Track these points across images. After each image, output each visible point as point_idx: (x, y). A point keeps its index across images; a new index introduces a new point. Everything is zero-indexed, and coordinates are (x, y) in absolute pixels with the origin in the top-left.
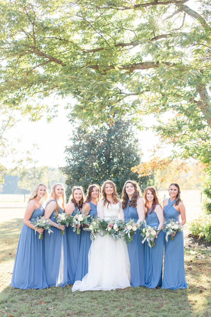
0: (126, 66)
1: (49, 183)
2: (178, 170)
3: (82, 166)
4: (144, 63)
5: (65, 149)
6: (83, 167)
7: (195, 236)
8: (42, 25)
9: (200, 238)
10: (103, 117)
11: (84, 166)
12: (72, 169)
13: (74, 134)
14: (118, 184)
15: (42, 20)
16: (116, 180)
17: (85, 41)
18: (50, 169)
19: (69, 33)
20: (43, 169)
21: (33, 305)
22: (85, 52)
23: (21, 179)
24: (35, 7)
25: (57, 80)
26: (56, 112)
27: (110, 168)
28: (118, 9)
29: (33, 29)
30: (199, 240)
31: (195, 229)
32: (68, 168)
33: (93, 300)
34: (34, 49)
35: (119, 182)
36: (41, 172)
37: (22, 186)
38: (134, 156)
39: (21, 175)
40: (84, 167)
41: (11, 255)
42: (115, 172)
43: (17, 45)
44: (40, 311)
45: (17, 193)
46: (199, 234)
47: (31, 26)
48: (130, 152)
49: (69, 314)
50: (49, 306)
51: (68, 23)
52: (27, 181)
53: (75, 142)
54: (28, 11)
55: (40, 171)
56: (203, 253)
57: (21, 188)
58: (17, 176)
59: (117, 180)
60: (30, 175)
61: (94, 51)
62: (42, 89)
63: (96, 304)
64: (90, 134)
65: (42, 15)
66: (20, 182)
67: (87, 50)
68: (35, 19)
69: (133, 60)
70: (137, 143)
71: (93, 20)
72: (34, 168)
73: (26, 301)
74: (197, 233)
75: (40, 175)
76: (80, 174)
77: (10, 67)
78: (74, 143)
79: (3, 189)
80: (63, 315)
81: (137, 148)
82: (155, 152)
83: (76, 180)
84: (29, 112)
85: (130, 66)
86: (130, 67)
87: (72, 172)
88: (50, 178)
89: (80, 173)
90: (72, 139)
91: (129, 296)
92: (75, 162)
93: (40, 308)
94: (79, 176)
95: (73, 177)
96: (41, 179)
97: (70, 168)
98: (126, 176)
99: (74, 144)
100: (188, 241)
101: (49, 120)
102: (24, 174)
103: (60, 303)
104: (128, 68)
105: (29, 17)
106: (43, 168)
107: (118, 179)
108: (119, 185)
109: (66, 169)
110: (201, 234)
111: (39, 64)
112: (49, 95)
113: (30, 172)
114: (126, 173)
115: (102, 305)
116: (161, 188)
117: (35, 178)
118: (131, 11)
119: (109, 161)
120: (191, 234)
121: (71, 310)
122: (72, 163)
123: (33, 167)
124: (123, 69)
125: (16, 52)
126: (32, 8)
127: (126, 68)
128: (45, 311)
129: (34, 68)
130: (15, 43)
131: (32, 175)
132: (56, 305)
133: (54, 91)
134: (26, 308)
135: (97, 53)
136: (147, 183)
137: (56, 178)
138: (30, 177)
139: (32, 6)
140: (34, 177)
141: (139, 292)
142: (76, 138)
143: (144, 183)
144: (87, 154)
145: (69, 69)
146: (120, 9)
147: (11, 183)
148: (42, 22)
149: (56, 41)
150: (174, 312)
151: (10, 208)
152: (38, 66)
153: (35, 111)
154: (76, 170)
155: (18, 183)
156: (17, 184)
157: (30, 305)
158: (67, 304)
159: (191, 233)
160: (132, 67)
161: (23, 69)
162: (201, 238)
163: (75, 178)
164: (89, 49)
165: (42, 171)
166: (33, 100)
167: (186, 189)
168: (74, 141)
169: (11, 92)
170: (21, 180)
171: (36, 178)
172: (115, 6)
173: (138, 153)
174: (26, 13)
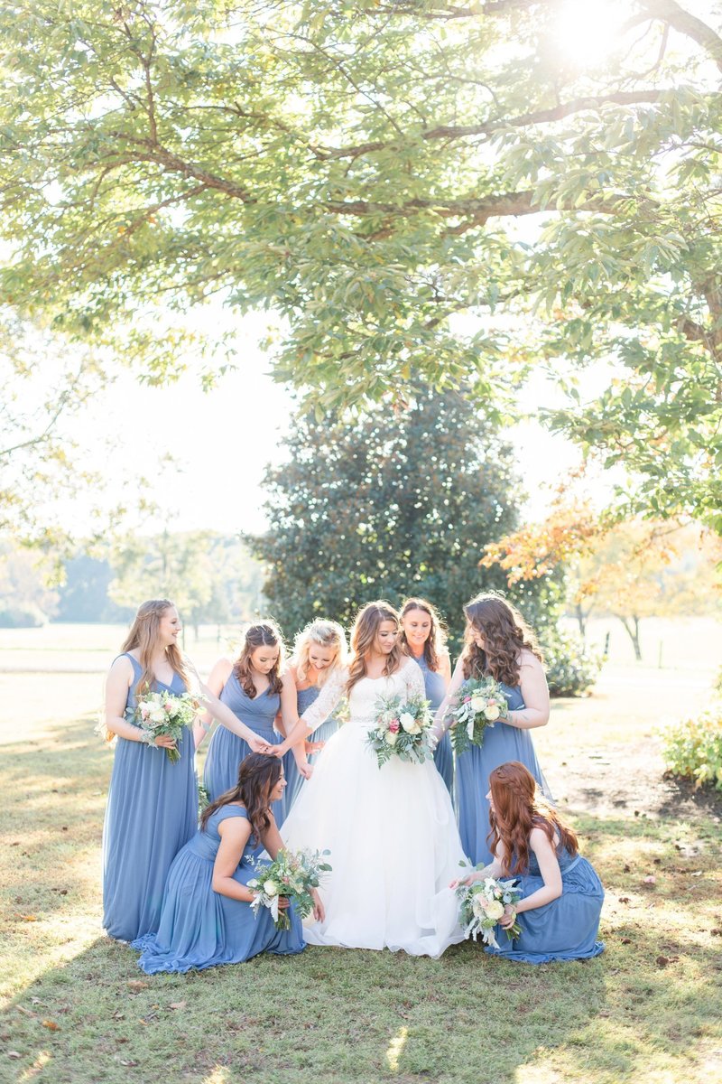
0: (462, 205)
1: (213, 588)
2: (637, 553)
3: (321, 534)
4: (520, 194)
5: (264, 474)
6: (322, 537)
7: (683, 777)
8: (176, 64)
9: (698, 783)
10: (372, 385)
11: (326, 534)
12: (288, 544)
13: (294, 424)
14: (440, 598)
15: (177, 50)
16: (433, 583)
17: (324, 120)
18: (217, 542)
19: (267, 92)
20: (193, 541)
21: (122, 993)
22: (321, 157)
23: (121, 573)
24: (153, 9)
25: (223, 251)
26: (230, 353)
27: (414, 541)
28: (430, 17)
29: (148, 78)
30: (695, 790)
31: (685, 754)
32: (274, 541)
33: (314, 983)
34: (151, 147)
35: (444, 590)
36: (188, 553)
37: (123, 598)
38: (495, 502)
39: (121, 561)
40: (325, 538)
41: (68, 833)
42: (430, 556)
43: (95, 135)
44: (144, 1014)
45: (108, 621)
46: (696, 772)
47: (140, 72)
48: (482, 491)
49: (234, 1024)
50: (172, 998)
51: (264, 60)
52: (140, 580)
53: (299, 450)
54: (130, 22)
55: (183, 548)
56: (703, 834)
57: (121, 603)
58: (105, 563)
59: (437, 583)
60: (149, 559)
61: (355, 152)
62: (180, 278)
63: (325, 995)
64: (348, 427)
65: (178, 34)
66: (116, 582)
67: (329, 149)
68: (153, 49)
69: (486, 183)
70: (509, 458)
71: (350, 49)
72: (166, 536)
73: (101, 981)
74: (692, 766)
75: (183, 561)
76: (313, 561)
77: (72, 205)
78: (294, 454)
79: (60, 605)
80: (214, 1026)
81: (508, 477)
82: (562, 490)
83: (299, 583)
84: (141, 352)
85: (475, 205)
86: (475, 208)
87: (288, 555)
88: (218, 571)
89: (312, 557)
90: (286, 441)
91: (433, 971)
92: (297, 519)
93: (145, 1002)
94: (310, 569)
95: (290, 571)
96: (187, 575)
97: (279, 540)
98: (468, 569)
99: (296, 458)
100: (658, 793)
101: (207, 380)
102: (130, 556)
103: (208, 988)
104: (467, 212)
105: (133, 43)
106: (194, 536)
107: (440, 579)
108: (444, 601)
109: (267, 543)
110: (703, 772)
111: (169, 197)
112: (206, 299)
113: (151, 550)
114: (469, 560)
115: (343, 999)
116: (595, 610)
117: (168, 570)
118: (475, 23)
119: (411, 517)
120: (671, 772)
121: (242, 1010)
122: (288, 522)
123: (161, 532)
124: (451, 214)
125: (92, 156)
126: (145, 11)
127: (462, 211)
128: (158, 1012)
129: (153, 210)
130: (88, 128)
131: (157, 559)
132: (198, 994)
133: (221, 285)
134: (99, 1002)
135: (364, 157)
136: (538, 595)
137: (237, 571)
138: (150, 567)
139: (142, 4)
140: (165, 565)
141: (469, 960)
142: (300, 436)
143: (530, 593)
144: (339, 495)
145: (266, 219)
146: (436, 16)
147: (85, 585)
148: (176, 54)
149: (229, 118)
150: (571, 1023)
151: (80, 672)
152: (166, 204)
153: (160, 351)
154: (300, 548)
155: (110, 587)
156: (107, 591)
157: (114, 994)
158: (230, 991)
159: (672, 765)
160: (481, 208)
161: (115, 216)
162: (703, 783)
163: (298, 576)
164: (337, 145)
165: (192, 548)
166: (153, 314)
167: (683, 612)
168: (294, 449)
169: (78, 289)
170: (121, 578)
171: (172, 571)
172: (421, 7)
173: (510, 494)
174: (124, 29)
